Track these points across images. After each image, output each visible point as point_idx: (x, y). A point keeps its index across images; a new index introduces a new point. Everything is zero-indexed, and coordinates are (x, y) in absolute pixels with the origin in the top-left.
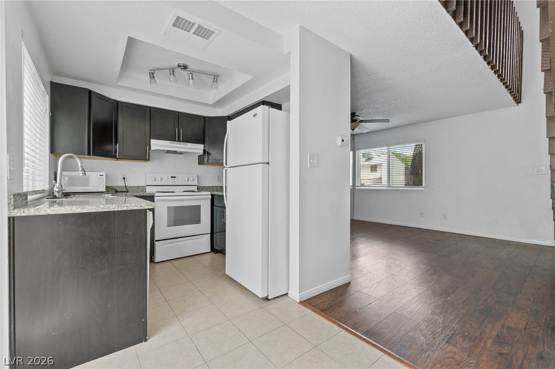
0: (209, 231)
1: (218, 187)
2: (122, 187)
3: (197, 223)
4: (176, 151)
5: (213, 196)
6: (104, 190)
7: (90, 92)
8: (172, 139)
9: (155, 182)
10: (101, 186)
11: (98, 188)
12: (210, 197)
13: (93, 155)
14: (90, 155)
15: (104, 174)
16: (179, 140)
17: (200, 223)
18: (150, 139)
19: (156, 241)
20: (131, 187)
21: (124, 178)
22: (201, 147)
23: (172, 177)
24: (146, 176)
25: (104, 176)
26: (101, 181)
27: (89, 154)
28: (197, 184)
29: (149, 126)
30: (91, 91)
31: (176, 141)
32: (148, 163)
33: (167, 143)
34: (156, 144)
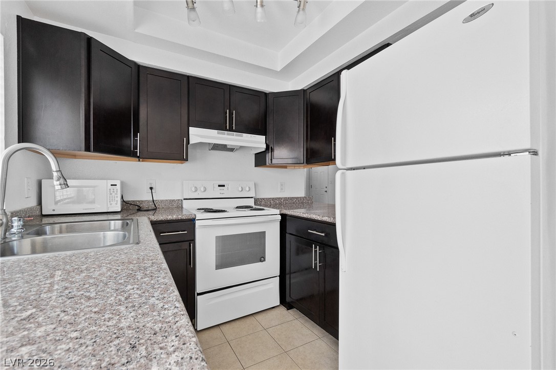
0: (278, 273)
1: (281, 198)
2: (148, 201)
3: (261, 261)
4: (225, 146)
5: (284, 216)
6: (118, 208)
7: (89, 40)
8: (221, 127)
9: (196, 193)
10: (113, 203)
11: (109, 205)
12: (279, 217)
13: (96, 150)
14: (89, 151)
15: (118, 183)
16: (231, 130)
17: (264, 260)
18: (189, 126)
19: (199, 294)
20: (162, 201)
21: (151, 188)
22: (262, 138)
23: (219, 186)
24: (183, 185)
25: (118, 187)
26: (113, 194)
27: (87, 149)
28: (253, 195)
29: (186, 105)
30: (91, 37)
31: (226, 130)
32: (185, 165)
33: (214, 132)
34: (197, 135)
